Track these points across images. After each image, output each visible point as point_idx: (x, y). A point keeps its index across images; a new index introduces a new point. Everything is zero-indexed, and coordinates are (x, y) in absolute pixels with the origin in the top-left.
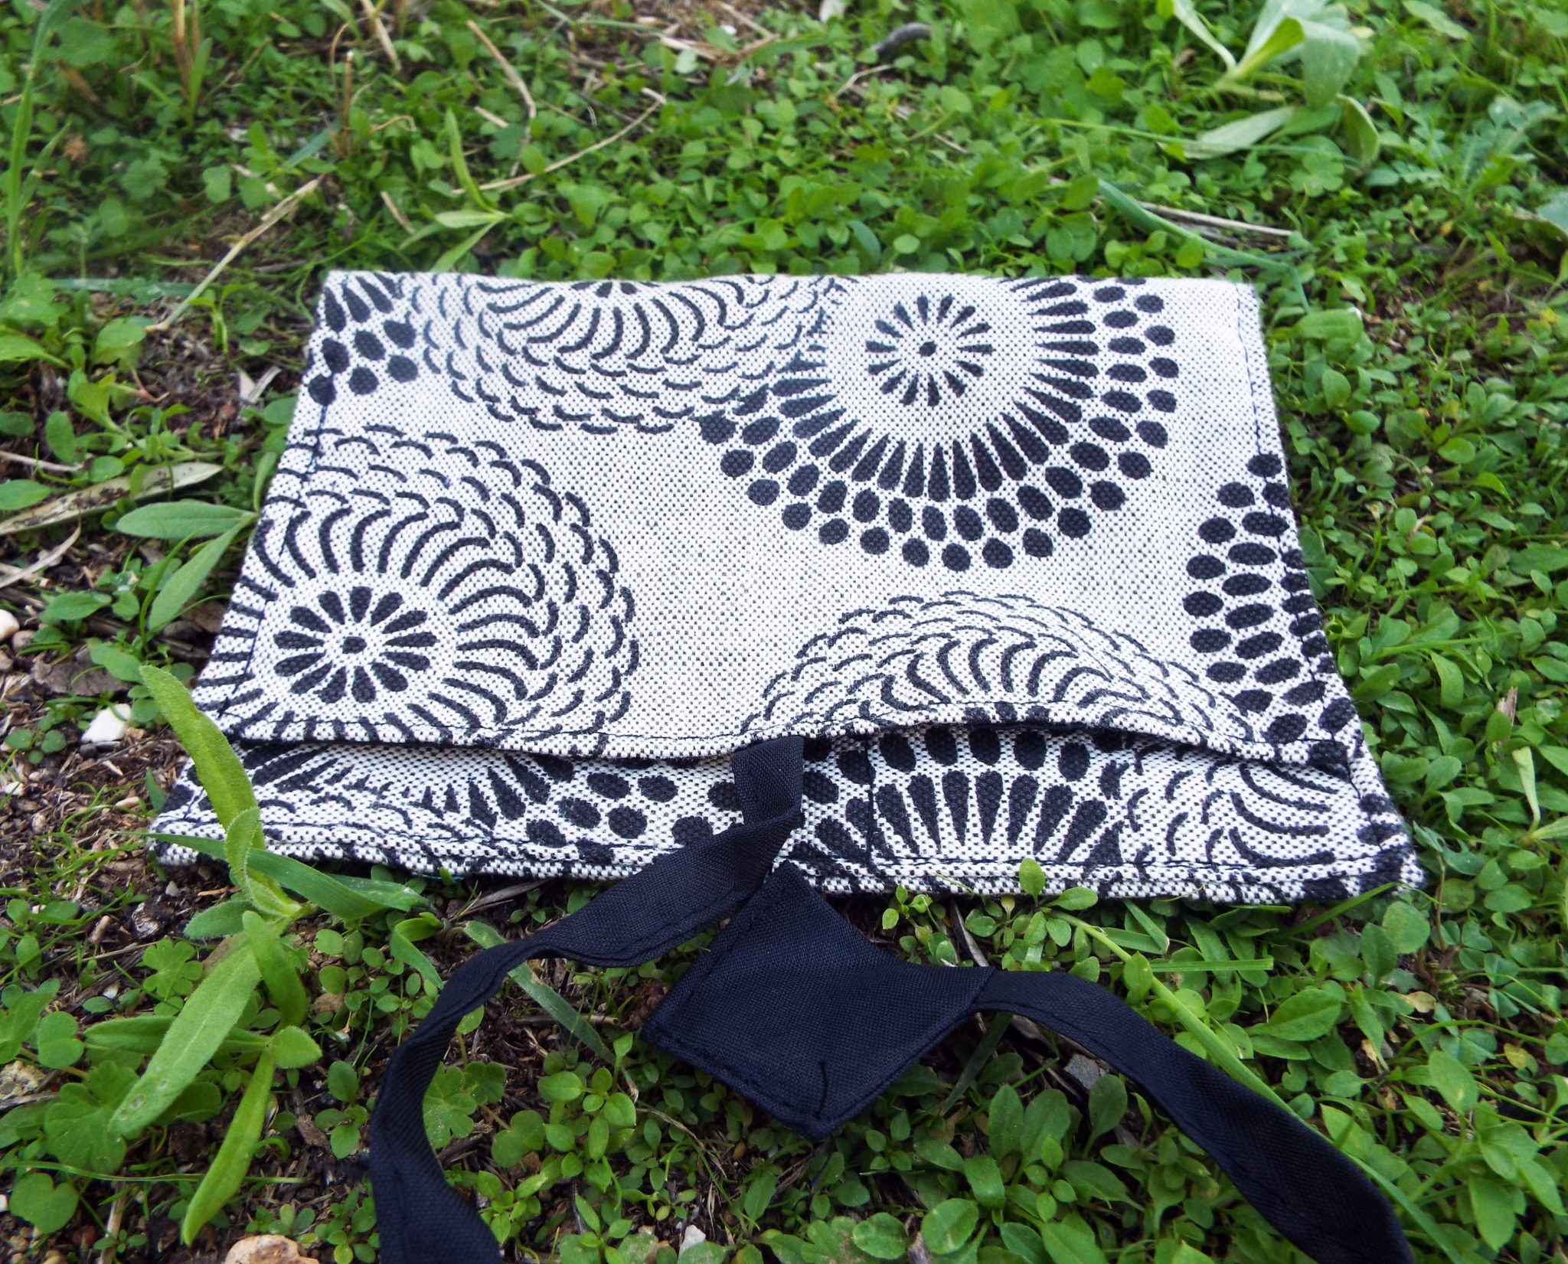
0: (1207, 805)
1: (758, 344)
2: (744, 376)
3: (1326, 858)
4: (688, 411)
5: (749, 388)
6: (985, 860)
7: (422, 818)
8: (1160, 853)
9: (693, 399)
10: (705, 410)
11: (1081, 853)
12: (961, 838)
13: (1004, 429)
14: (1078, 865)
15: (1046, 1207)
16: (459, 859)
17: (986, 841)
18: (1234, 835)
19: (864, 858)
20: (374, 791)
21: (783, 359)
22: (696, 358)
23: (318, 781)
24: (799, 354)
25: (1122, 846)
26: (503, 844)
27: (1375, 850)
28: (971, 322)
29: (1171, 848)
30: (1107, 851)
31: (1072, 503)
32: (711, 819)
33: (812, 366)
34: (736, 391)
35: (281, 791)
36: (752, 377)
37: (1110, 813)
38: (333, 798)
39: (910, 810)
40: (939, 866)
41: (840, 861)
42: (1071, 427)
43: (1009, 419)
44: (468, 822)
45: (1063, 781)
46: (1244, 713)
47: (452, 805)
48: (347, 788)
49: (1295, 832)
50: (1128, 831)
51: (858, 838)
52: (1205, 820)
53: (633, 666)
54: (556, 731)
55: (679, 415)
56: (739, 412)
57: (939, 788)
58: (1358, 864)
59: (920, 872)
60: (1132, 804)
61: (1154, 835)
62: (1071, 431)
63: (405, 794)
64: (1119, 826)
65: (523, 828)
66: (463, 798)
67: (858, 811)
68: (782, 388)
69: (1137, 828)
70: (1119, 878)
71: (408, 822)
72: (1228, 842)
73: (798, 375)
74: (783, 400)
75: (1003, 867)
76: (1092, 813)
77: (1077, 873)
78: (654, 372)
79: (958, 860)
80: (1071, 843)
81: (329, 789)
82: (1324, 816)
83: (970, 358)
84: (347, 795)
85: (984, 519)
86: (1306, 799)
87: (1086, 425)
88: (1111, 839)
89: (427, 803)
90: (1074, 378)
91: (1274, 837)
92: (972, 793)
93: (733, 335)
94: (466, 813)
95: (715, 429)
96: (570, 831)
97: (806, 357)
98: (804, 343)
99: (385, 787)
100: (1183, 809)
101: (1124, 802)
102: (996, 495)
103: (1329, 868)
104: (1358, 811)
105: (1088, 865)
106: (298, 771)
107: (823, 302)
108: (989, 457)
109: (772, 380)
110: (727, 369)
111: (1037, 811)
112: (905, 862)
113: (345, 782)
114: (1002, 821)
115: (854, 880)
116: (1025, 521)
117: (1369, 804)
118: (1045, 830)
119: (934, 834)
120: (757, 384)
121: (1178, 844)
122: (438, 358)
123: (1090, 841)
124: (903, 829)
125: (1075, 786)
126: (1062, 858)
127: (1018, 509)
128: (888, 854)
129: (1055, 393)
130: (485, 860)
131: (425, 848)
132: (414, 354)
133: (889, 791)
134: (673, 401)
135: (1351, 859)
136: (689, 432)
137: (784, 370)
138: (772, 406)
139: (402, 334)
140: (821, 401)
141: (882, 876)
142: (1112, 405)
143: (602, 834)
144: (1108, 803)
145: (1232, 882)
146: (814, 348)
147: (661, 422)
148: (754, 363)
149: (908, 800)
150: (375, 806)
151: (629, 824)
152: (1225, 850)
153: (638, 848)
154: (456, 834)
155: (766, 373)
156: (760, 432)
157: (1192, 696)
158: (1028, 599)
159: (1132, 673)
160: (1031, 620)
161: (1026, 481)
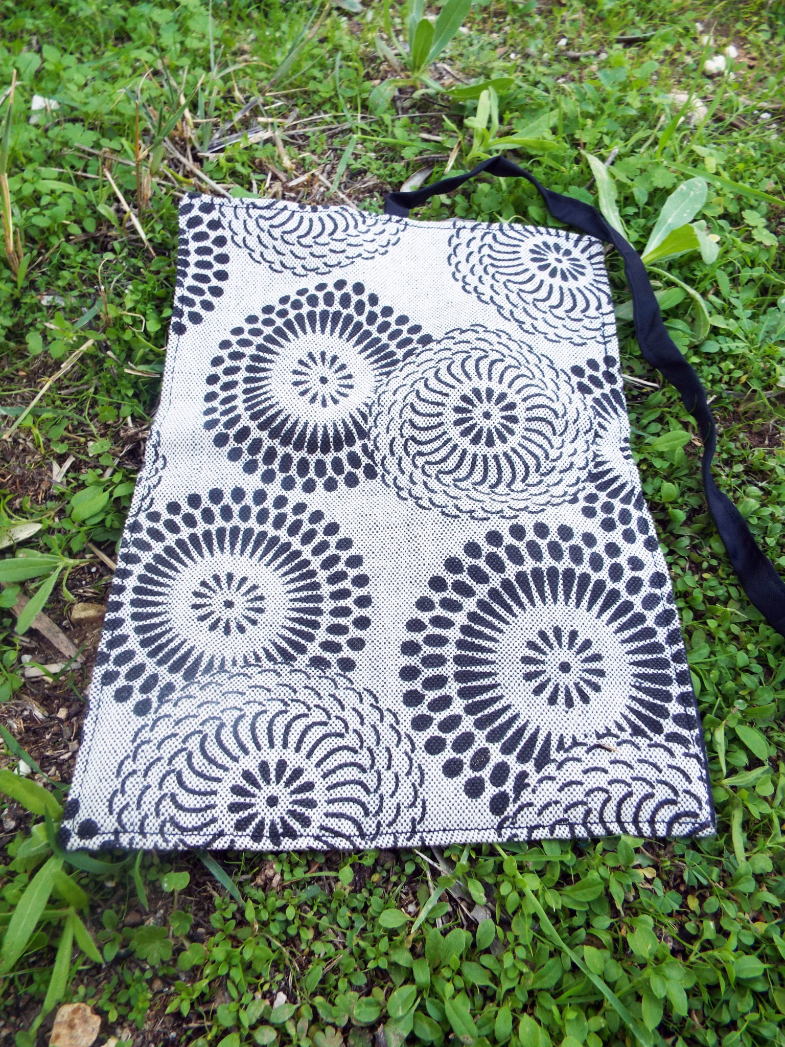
1: (407, 376)
2: (414, 362)
4: (439, 342)
5: (412, 358)
9: (438, 348)
10: (431, 346)
21: (395, 373)
22: (437, 363)
24: (387, 377)
28: (302, 388)
33: (381, 374)
34: (417, 356)
36: (410, 363)
42: (261, 342)
46: (220, 218)
53: (449, 258)
54: (473, 229)
55: (443, 339)
56: (415, 349)
62: (262, 340)
68: (394, 363)
73: (387, 369)
74: (395, 357)
78: (457, 353)
83: (304, 369)
90: (257, 364)
93: (421, 376)
95: (426, 340)
97: (384, 377)
98: (385, 381)
109: (401, 364)
110: (422, 363)
120: (407, 361)
122: (563, 377)
132: (575, 380)
134: (447, 344)
136: (438, 336)
137: (394, 370)
138: (400, 353)
139: (584, 389)
140: (375, 361)
142: (242, 353)
146: (379, 381)
147: (451, 335)
148: (409, 369)
155: (404, 366)
156: (405, 342)
157: (238, 226)
158: (295, 274)
159: (259, 237)
160: (296, 257)
161: (284, 320)
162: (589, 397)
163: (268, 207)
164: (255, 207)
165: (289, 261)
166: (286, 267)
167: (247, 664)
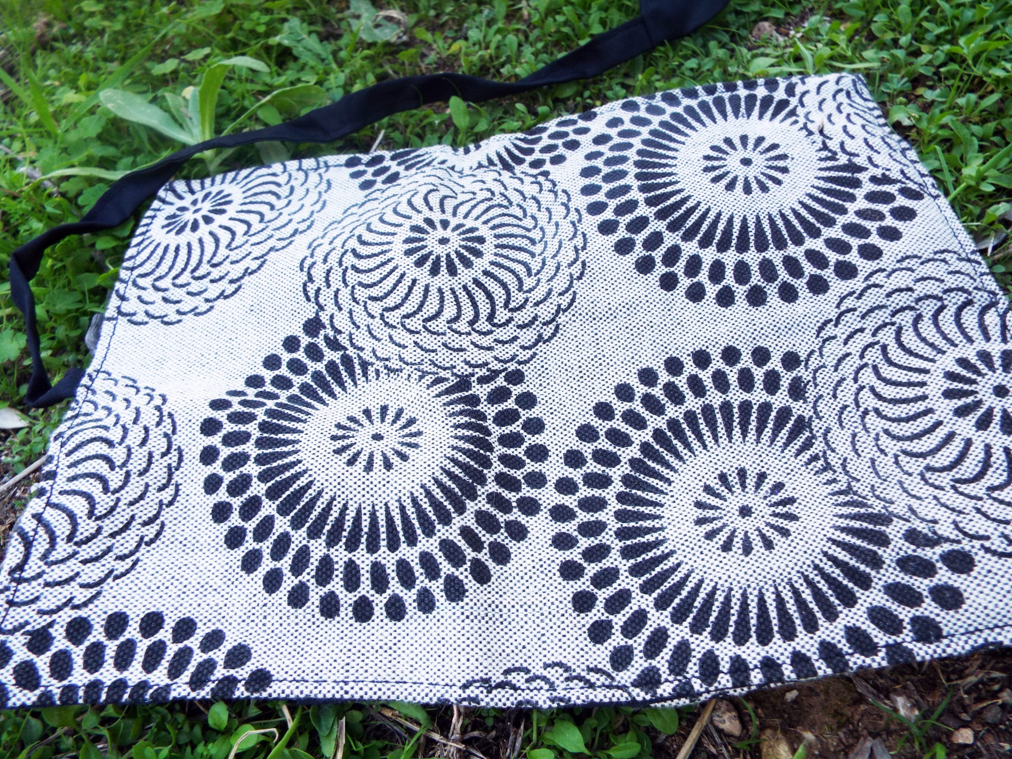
1: (374, 337)
2: (351, 335)
4: (321, 308)
5: (343, 340)
9: (330, 308)
10: (324, 318)
21: (367, 356)
22: (358, 302)
24: (372, 364)
31: (249, 536)
33: (365, 374)
34: (340, 332)
36: (351, 339)
42: (303, 531)
55: (318, 303)
56: (326, 338)
62: (300, 532)
68: (347, 361)
73: (357, 367)
74: (338, 361)
78: (345, 281)
83: (363, 458)
85: (238, 472)
87: (304, 542)
90: (345, 534)
93: (378, 319)
95: (313, 326)
97: (371, 369)
98: (379, 365)
107: (408, 369)
109: (351, 352)
110: (354, 323)
116: (236, 502)
120: (347, 344)
127: (258, 518)
129: (331, 519)
134: (326, 298)
136: (310, 311)
137: (360, 357)
138: (331, 356)
140: (341, 384)
142: (321, 562)
146: (377, 372)
147: (312, 294)
148: (361, 339)
155: (356, 347)
156: (313, 352)
157: (52, 598)
158: (171, 503)
159: (85, 562)
160: (142, 497)
161: (265, 501)
163: (28, 544)
164: (20, 567)
165: (146, 509)
166: (156, 517)
167: (827, 467)
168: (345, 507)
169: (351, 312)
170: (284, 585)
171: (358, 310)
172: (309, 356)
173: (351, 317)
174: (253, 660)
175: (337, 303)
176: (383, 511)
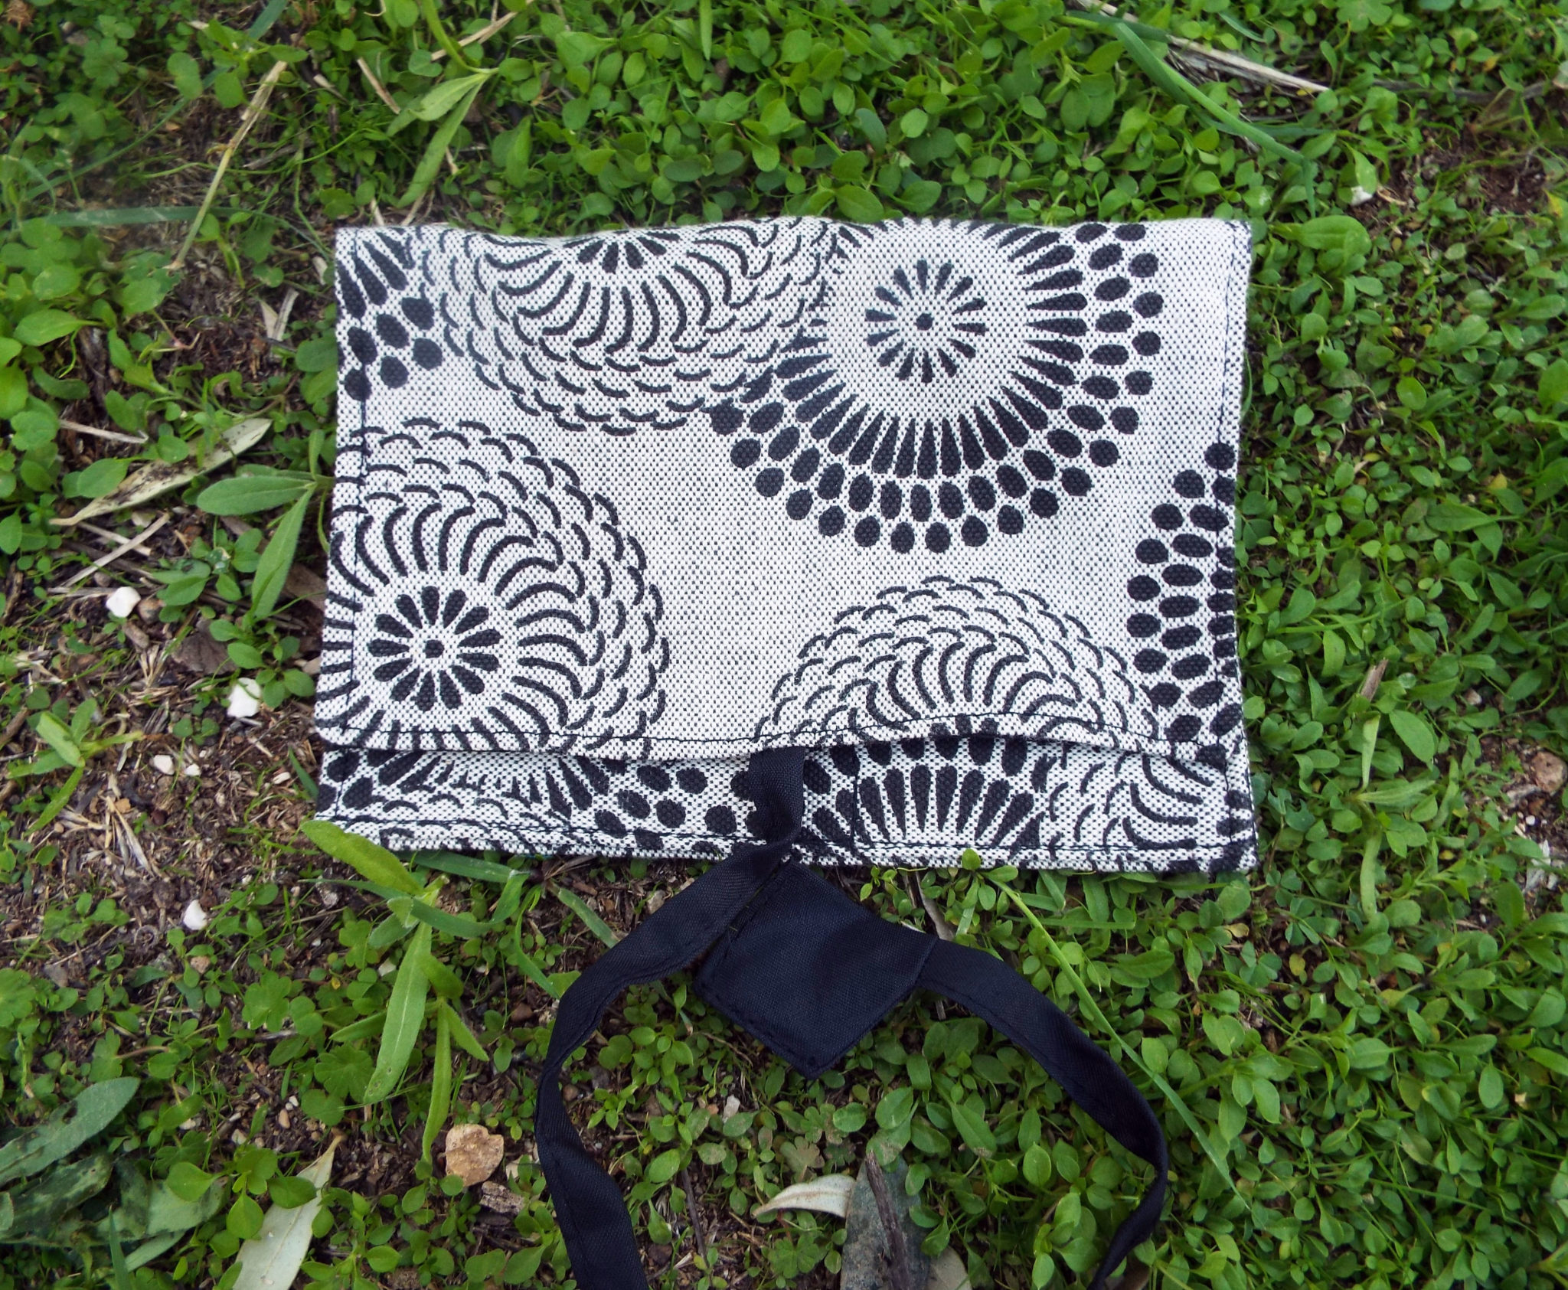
0: (1111, 796)
1: (763, 322)
2: (750, 360)
3: (1189, 844)
4: (699, 402)
5: (755, 372)
6: (938, 845)
7: (514, 807)
8: (1068, 840)
9: (702, 388)
10: (714, 400)
11: (1010, 839)
12: (922, 827)
13: (989, 413)
14: (1006, 848)
15: (957, 1091)
16: (548, 846)
17: (940, 828)
18: (1127, 823)
19: (847, 842)
20: (474, 787)
21: (786, 337)
22: (704, 343)
23: (430, 781)
24: (802, 330)
25: (1041, 833)
26: (579, 834)
27: (1225, 840)
28: (968, 296)
29: (1077, 837)
30: (1029, 838)
31: (1045, 485)
32: (734, 808)
33: (813, 342)
34: (743, 376)
35: (404, 792)
36: (757, 360)
37: (1037, 804)
38: (444, 796)
39: (884, 802)
40: (904, 850)
41: (831, 844)
42: (1051, 414)
43: (995, 404)
44: (550, 813)
45: (1003, 776)
46: (1155, 710)
47: (536, 797)
48: (454, 786)
49: (1173, 821)
50: (1047, 820)
51: (845, 826)
52: (1106, 811)
53: (666, 662)
54: (608, 736)
55: (691, 408)
56: (746, 399)
57: (908, 782)
58: (1211, 853)
59: (889, 854)
60: (1054, 797)
61: (1066, 825)
62: (1051, 418)
63: (498, 785)
64: (1041, 816)
65: (592, 817)
66: (543, 788)
67: (846, 801)
68: (787, 369)
69: (1054, 818)
70: (1036, 858)
71: (505, 813)
72: (1121, 829)
73: (801, 353)
74: (787, 381)
75: (951, 851)
76: (1023, 803)
77: (1004, 855)
78: (665, 363)
79: (919, 844)
80: (1003, 830)
81: (439, 788)
82: (1196, 809)
83: (963, 337)
84: (454, 793)
85: (966, 496)
86: (1188, 790)
87: (1064, 412)
88: (1034, 826)
89: (515, 794)
90: (1059, 362)
91: (1156, 825)
92: (933, 787)
93: (738, 314)
94: (547, 805)
95: (724, 419)
96: (629, 822)
97: (809, 333)
98: (806, 317)
99: (482, 781)
100: (1093, 801)
101: (1047, 796)
102: (978, 472)
103: (1189, 854)
104: (1222, 804)
105: (1014, 849)
106: (413, 772)
107: (826, 272)
108: (974, 438)
109: (775, 362)
110: (733, 353)
111: (981, 804)
112: (879, 846)
113: (450, 781)
114: (953, 813)
115: (841, 859)
116: (1002, 499)
117: (1233, 799)
118: (985, 821)
119: (901, 824)
120: (762, 367)
121: (1083, 832)
122: (459, 338)
123: (1018, 828)
124: (879, 819)
125: (1012, 781)
126: (995, 843)
127: (996, 486)
128: (866, 839)
129: (1040, 378)
130: (567, 846)
131: (522, 838)
133: (870, 782)
134: (684, 393)
135: (1208, 847)
136: (700, 422)
137: (787, 348)
138: (776, 392)
139: (419, 311)
140: (822, 377)
141: (862, 857)
142: (1091, 392)
143: (652, 823)
144: (1036, 796)
145: (1119, 860)
146: (816, 322)
147: (675, 416)
148: (758, 345)
149: (883, 794)
150: (478, 802)
151: (672, 814)
152: (1118, 835)
153: (681, 836)
154: (542, 823)
155: (770, 353)
156: (766, 419)
157: (1117, 690)
158: (996, 584)
159: (1072, 666)
160: (995, 613)
161: (1006, 461)
162: (412, 292)
163: (1058, 721)
164: (1087, 725)
165: (1010, 609)
166: (1015, 598)
168: (1028, 360)
169: (715, 356)
170: (1111, 439)
171: (716, 344)
172: (771, 426)
173: (723, 357)
174: (1195, 467)
175: (697, 377)
176: (1036, 313)
